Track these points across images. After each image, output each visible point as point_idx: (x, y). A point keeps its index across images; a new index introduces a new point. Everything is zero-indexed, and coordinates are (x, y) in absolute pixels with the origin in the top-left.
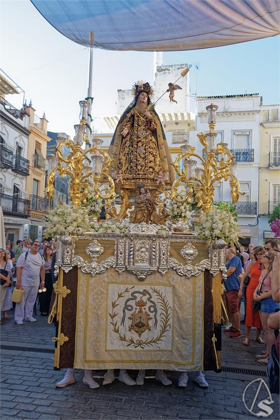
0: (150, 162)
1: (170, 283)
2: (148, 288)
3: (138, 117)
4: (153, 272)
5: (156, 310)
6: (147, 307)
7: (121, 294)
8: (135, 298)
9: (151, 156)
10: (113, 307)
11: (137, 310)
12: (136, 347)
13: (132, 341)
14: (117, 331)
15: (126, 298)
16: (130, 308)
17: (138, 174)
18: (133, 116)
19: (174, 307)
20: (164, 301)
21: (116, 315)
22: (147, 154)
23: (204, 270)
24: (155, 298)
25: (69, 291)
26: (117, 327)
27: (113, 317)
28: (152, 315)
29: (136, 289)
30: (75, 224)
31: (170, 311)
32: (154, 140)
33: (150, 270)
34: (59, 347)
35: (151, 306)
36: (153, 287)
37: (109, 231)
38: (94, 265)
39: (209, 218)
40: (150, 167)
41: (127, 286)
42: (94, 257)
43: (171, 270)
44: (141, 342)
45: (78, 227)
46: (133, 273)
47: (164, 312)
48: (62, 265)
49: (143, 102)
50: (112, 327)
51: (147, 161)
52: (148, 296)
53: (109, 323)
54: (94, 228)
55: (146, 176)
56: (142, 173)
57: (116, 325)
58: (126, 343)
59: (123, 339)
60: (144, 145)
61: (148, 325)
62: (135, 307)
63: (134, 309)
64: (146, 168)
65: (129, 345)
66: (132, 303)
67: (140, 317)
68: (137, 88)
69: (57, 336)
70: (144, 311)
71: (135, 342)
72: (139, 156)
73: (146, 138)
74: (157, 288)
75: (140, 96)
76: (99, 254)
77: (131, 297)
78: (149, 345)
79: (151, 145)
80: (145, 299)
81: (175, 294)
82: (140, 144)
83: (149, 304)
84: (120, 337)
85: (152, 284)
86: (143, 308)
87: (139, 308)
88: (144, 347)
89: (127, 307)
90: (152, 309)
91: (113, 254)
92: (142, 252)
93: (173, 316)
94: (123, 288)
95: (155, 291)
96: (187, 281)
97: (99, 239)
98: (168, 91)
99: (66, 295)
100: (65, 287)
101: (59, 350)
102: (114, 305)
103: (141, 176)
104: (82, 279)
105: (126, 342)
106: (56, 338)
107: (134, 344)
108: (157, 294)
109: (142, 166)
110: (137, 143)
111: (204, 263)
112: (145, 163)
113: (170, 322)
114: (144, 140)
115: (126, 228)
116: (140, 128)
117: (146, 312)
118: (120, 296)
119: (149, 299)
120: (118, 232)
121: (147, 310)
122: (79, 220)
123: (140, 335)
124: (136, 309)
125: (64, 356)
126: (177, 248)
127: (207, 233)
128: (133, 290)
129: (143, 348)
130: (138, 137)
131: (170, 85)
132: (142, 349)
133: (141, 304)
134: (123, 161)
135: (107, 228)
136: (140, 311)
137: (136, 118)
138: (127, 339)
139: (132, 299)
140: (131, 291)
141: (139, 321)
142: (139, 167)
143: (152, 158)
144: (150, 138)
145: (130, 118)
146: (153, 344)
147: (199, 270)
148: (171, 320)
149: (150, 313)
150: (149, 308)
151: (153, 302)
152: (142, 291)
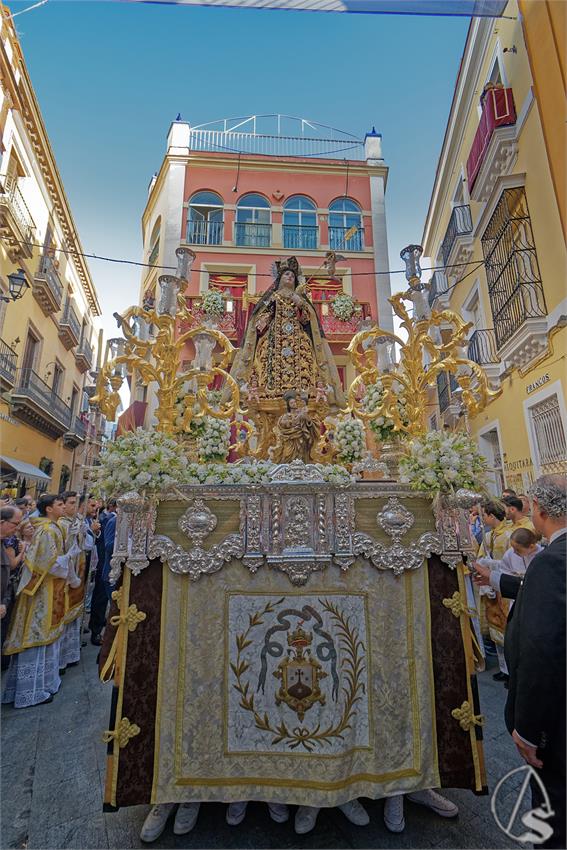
0: (303, 369)
1: (358, 587)
2: (314, 602)
3: (281, 304)
4: (323, 566)
5: (333, 655)
6: (312, 648)
7: (256, 617)
8: (287, 626)
10: (240, 648)
11: (292, 655)
12: (293, 747)
13: (284, 732)
14: (248, 706)
15: (267, 626)
16: (275, 650)
17: (284, 388)
18: (273, 304)
19: (368, 641)
20: (347, 630)
21: (247, 667)
22: (297, 357)
23: (429, 556)
24: (329, 625)
25: (142, 616)
26: (249, 697)
27: (238, 672)
28: (326, 667)
29: (286, 605)
30: (155, 467)
31: (360, 653)
32: (307, 337)
33: (316, 562)
34: (116, 751)
35: (323, 645)
36: (322, 598)
37: (228, 480)
38: (196, 554)
40: (303, 378)
41: (267, 598)
42: (197, 538)
43: (360, 558)
44: (304, 733)
45: (160, 474)
46: (279, 570)
47: (348, 656)
48: (127, 558)
50: (238, 696)
51: (297, 368)
52: (313, 621)
53: (230, 686)
54: (196, 476)
55: (298, 390)
56: (290, 386)
57: (246, 691)
58: (270, 736)
59: (264, 726)
60: (292, 345)
61: (318, 693)
62: (286, 647)
63: (285, 652)
64: (297, 379)
65: (276, 742)
66: (279, 637)
67: (299, 673)
68: (278, 266)
69: (112, 728)
70: (306, 656)
71: (290, 732)
72: (284, 361)
73: (294, 333)
74: (334, 600)
76: (207, 531)
77: (277, 624)
78: (323, 741)
79: (303, 344)
80: (308, 627)
82: (285, 343)
83: (317, 639)
84: (257, 721)
85: (322, 592)
86: (304, 649)
87: (295, 649)
88: (312, 746)
89: (269, 648)
90: (325, 652)
91: (236, 530)
92: (298, 522)
93: (369, 662)
94: (260, 602)
95: (330, 609)
96: (395, 581)
97: (206, 498)
99: (135, 627)
100: (134, 606)
101: (116, 759)
102: (241, 645)
104: (170, 588)
105: (270, 733)
106: (110, 732)
107: (287, 739)
108: (333, 615)
109: (289, 376)
110: (281, 341)
111: (426, 543)
112: (294, 370)
113: (363, 677)
114: (291, 337)
115: (263, 474)
116: (284, 321)
117: (311, 660)
118: (254, 622)
119: (316, 628)
120: (245, 480)
121: (313, 654)
122: (164, 459)
123: (301, 717)
124: (289, 651)
125: (128, 773)
126: (369, 512)
127: (430, 477)
128: (281, 608)
129: (309, 749)
130: (281, 333)
132: (307, 751)
133: (299, 640)
134: (259, 370)
135: (223, 475)
136: (299, 659)
137: (278, 306)
138: (272, 726)
139: (280, 629)
140: (278, 610)
141: (296, 682)
142: (285, 377)
143: (305, 364)
144: (301, 334)
145: (268, 307)
146: (333, 740)
147: (418, 556)
148: (365, 674)
149: (321, 663)
150: (319, 650)
151: (325, 635)
152: (299, 608)
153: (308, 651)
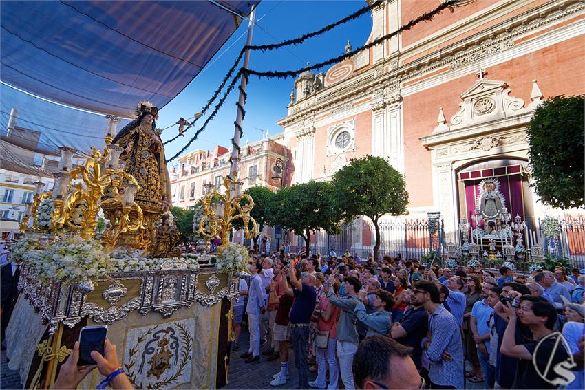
1: (193, 314)
2: (172, 325)
3: (143, 136)
4: (179, 307)
5: (177, 346)
6: (169, 345)
7: (141, 338)
8: (158, 338)
9: (154, 179)
10: (131, 356)
13: (149, 387)
15: (147, 341)
16: (151, 351)
17: (139, 195)
18: (137, 135)
19: (195, 337)
20: (186, 334)
21: (134, 363)
22: (149, 176)
23: (223, 297)
24: (178, 333)
26: (133, 377)
27: (129, 367)
28: (173, 351)
29: (160, 328)
30: (96, 264)
31: (191, 343)
32: (157, 163)
33: (177, 306)
35: (174, 343)
36: (176, 322)
37: (137, 269)
38: (113, 311)
39: (231, 252)
40: (152, 190)
41: (149, 327)
42: (114, 301)
43: (196, 302)
44: (159, 384)
45: (99, 268)
46: (159, 312)
47: (185, 345)
48: (64, 319)
49: (149, 124)
51: (149, 183)
52: (171, 333)
55: (148, 198)
56: (143, 195)
57: (132, 375)
60: (148, 167)
61: (168, 364)
62: (156, 348)
63: (156, 350)
64: (149, 191)
66: (154, 345)
67: (162, 358)
68: (142, 108)
70: (166, 350)
71: (153, 386)
72: (141, 178)
73: (149, 159)
74: (181, 322)
75: (146, 117)
76: (121, 297)
77: (153, 338)
78: (167, 384)
79: (154, 168)
80: (168, 336)
81: (197, 324)
82: (143, 165)
83: (172, 341)
85: (176, 320)
86: (165, 346)
87: (160, 348)
89: (147, 351)
90: (174, 345)
91: (138, 294)
92: (171, 288)
93: (194, 346)
94: (145, 330)
95: (179, 326)
96: (209, 309)
97: (122, 279)
98: (177, 123)
100: (65, 346)
102: (131, 353)
103: (142, 197)
108: (180, 328)
109: (144, 188)
110: (140, 163)
111: (223, 292)
112: (147, 185)
113: (190, 354)
114: (148, 162)
115: (157, 264)
116: (144, 149)
117: (168, 351)
118: (140, 340)
119: (171, 336)
120: (147, 268)
121: (169, 348)
123: (158, 377)
124: (158, 350)
126: (203, 280)
128: (157, 330)
130: (141, 157)
131: (182, 119)
133: (163, 343)
136: (163, 351)
137: (141, 137)
138: (143, 387)
139: (155, 340)
140: (153, 332)
141: (160, 362)
143: (154, 182)
144: (153, 161)
145: (133, 136)
146: (172, 382)
147: (219, 298)
148: (191, 352)
149: (171, 350)
150: (171, 346)
151: (176, 338)
152: (165, 329)
153: (167, 347)
